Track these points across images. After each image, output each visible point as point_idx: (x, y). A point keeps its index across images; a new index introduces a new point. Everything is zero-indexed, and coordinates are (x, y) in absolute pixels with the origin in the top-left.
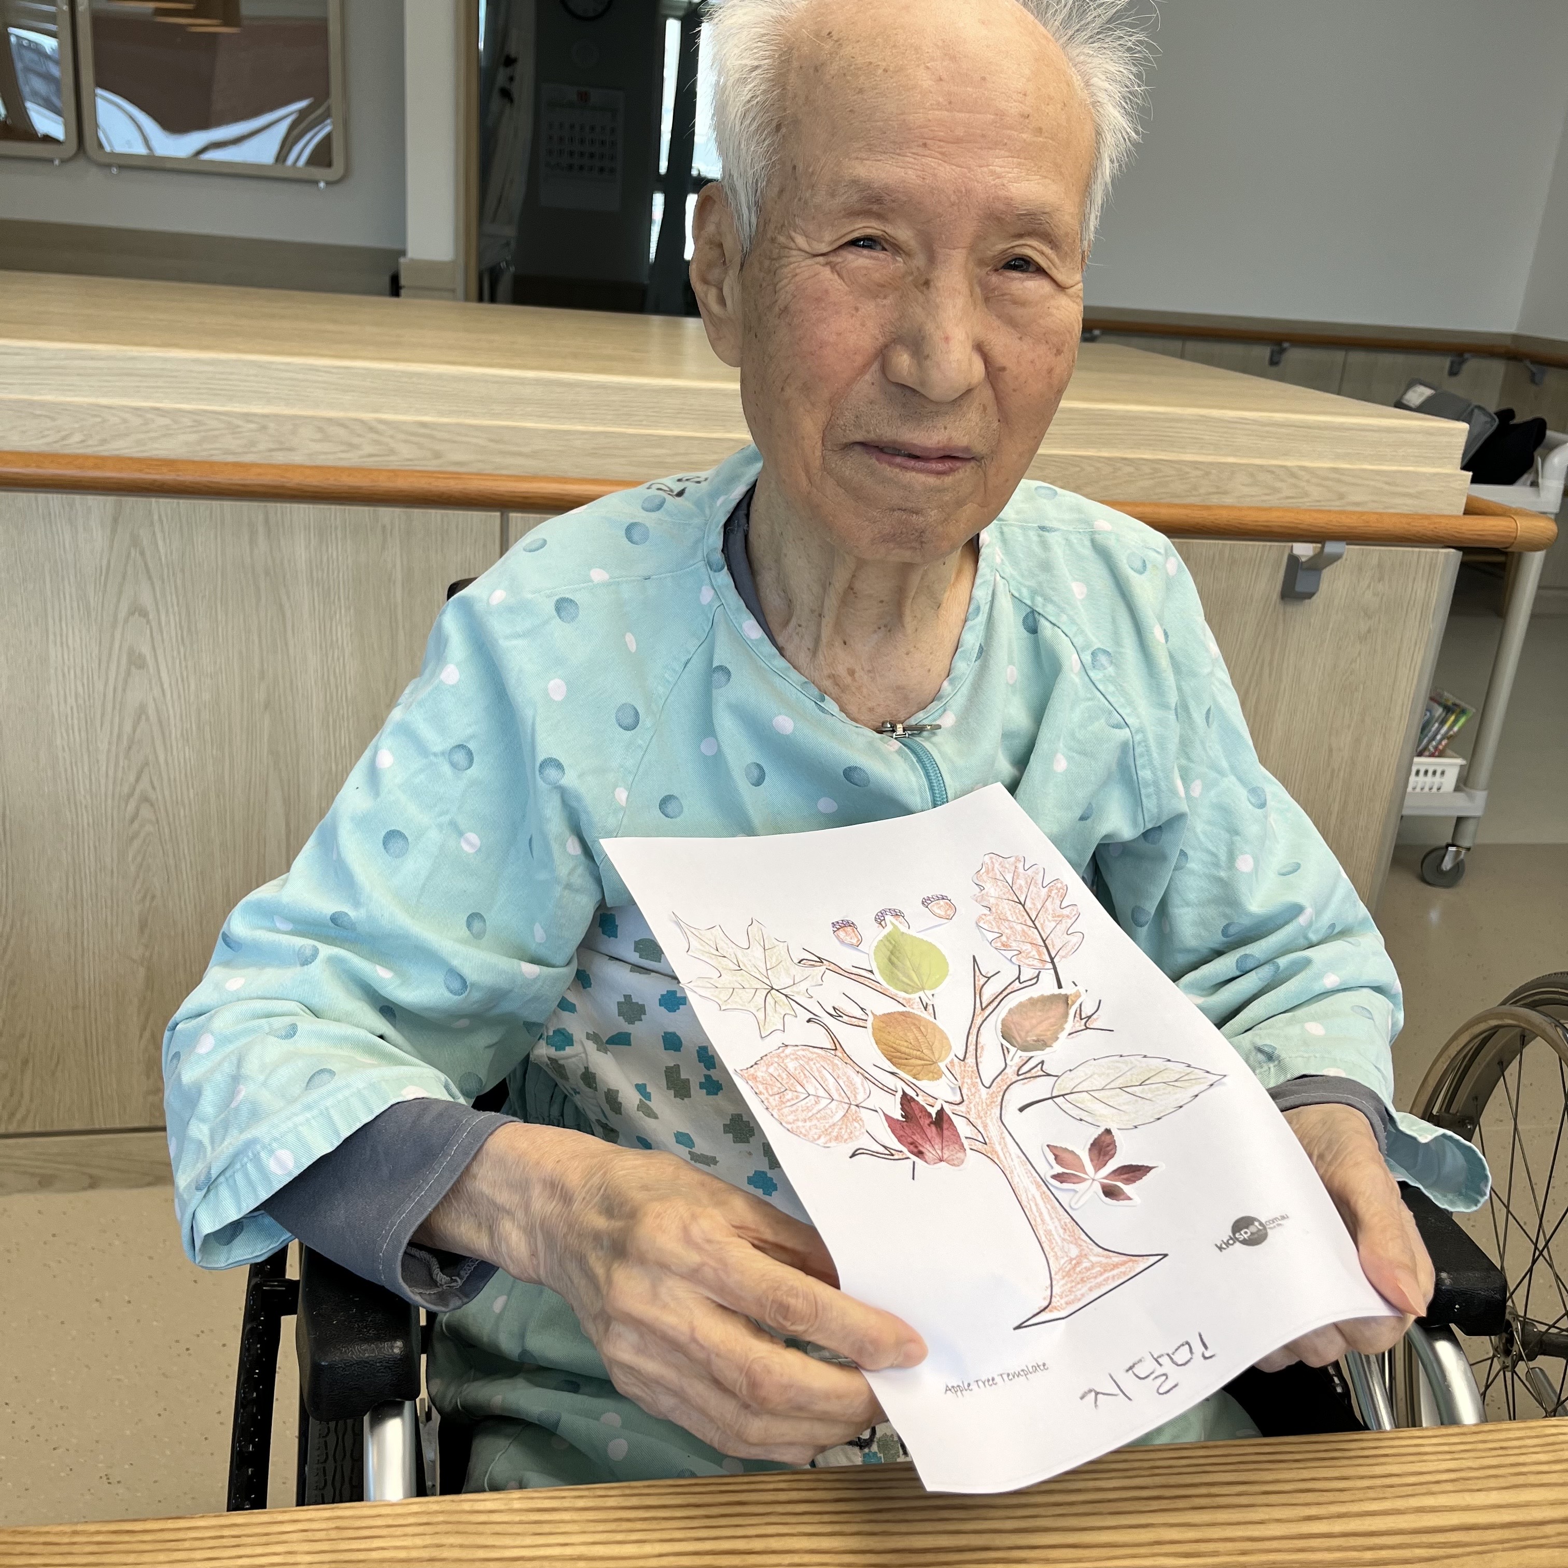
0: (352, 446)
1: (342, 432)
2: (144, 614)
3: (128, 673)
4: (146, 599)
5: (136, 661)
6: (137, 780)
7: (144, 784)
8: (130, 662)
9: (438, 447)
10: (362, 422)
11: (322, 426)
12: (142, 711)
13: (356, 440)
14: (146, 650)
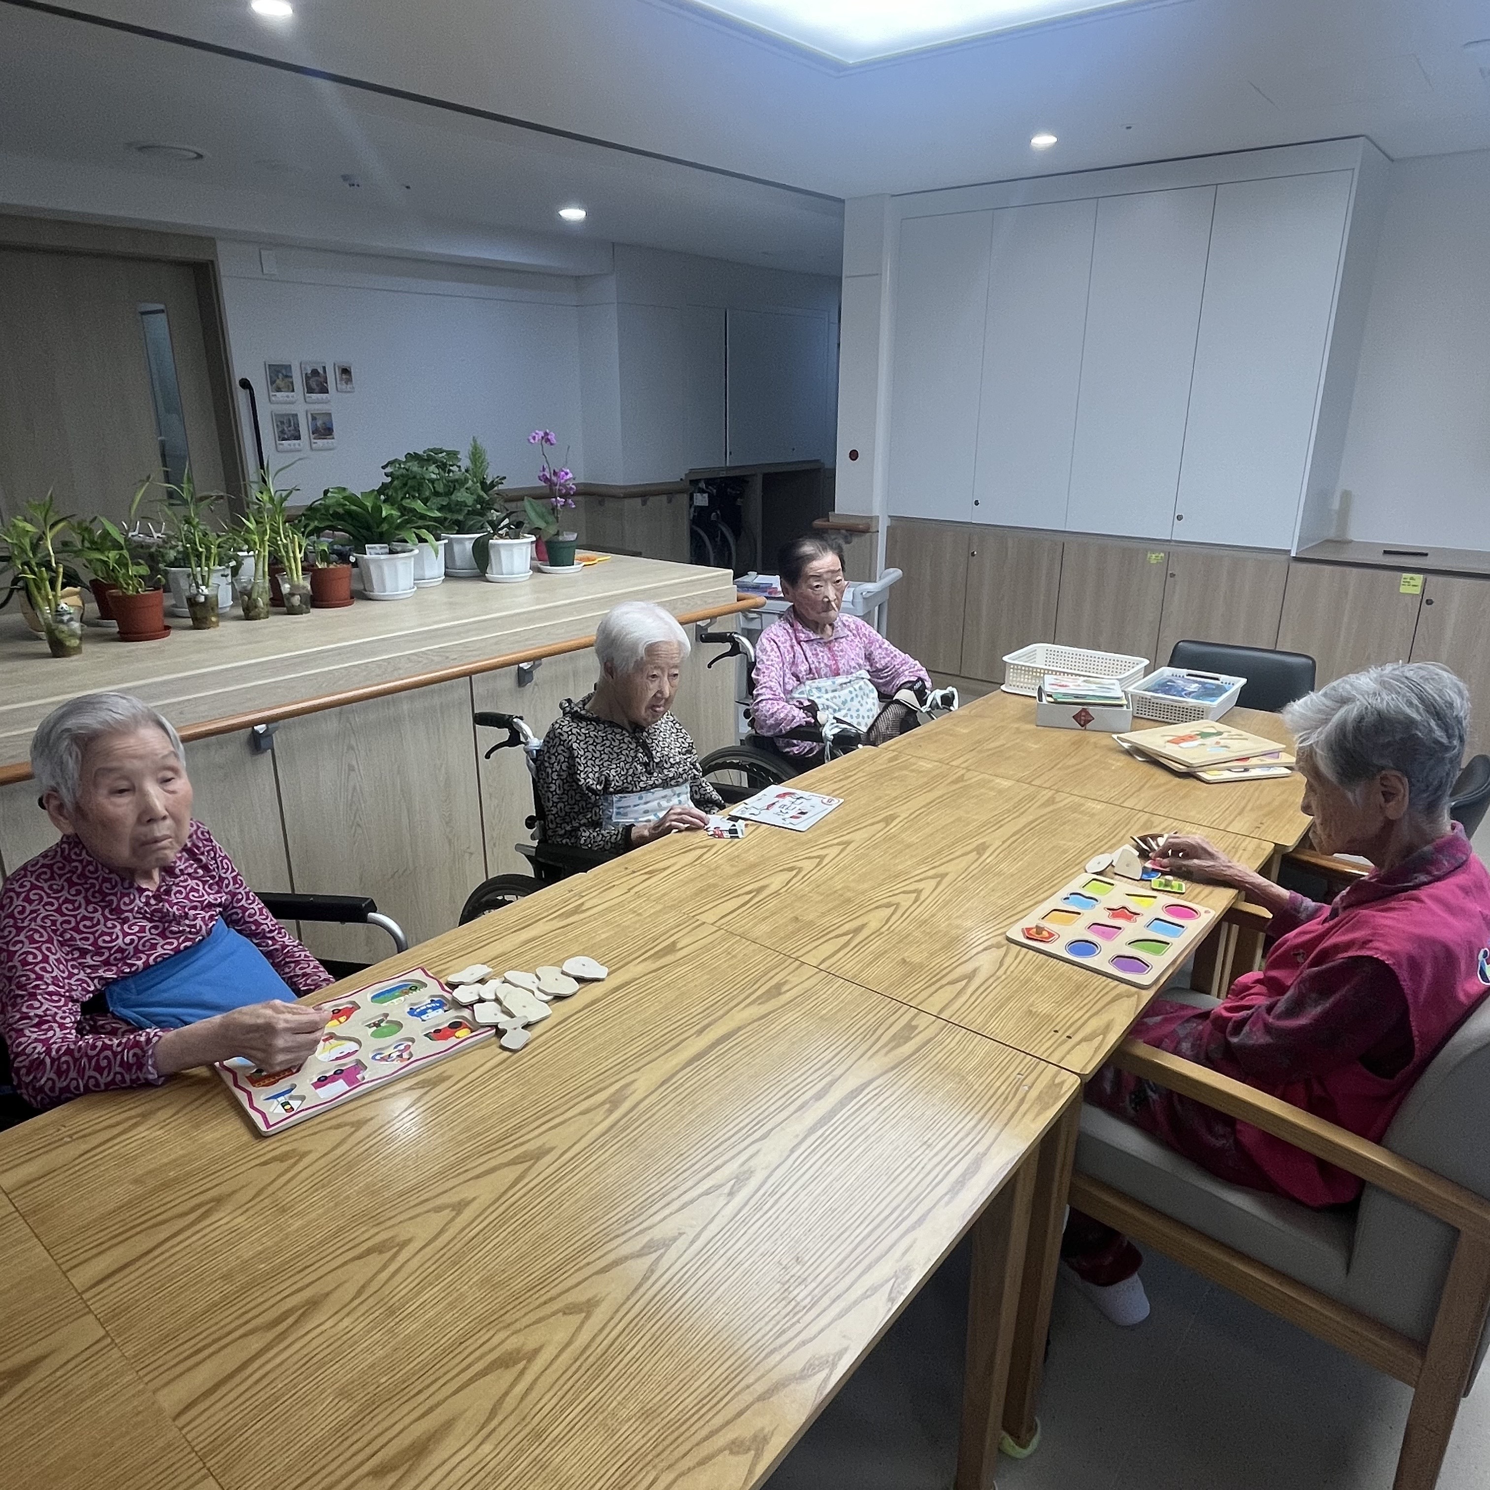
0: (420, 662)
1: (415, 657)
2: (353, 749)
3: (349, 775)
4: (353, 742)
5: (351, 768)
6: (355, 817)
7: (358, 819)
8: (349, 770)
9: (447, 654)
10: (422, 652)
11: (408, 658)
12: (354, 788)
13: (420, 659)
14: (354, 763)
